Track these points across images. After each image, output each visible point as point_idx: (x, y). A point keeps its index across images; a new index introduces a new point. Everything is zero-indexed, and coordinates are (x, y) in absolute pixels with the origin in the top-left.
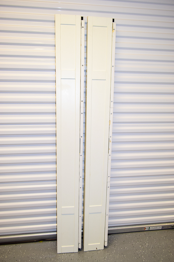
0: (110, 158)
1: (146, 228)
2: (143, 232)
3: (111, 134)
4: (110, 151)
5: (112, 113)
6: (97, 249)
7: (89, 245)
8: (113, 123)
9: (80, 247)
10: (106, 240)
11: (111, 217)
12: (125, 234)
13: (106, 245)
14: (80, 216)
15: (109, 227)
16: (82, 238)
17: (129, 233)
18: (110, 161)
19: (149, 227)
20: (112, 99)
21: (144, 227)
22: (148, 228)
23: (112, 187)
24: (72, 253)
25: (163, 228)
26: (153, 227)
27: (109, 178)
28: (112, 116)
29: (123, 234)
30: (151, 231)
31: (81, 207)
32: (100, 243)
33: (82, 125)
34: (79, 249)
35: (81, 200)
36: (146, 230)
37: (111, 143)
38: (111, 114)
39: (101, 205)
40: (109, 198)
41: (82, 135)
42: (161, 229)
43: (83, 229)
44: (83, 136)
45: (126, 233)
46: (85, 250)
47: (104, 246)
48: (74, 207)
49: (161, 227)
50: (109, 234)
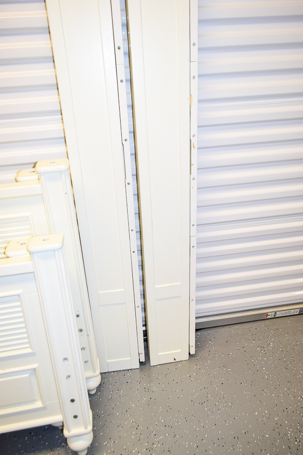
0: (194, 184)
1: (269, 314)
2: (264, 321)
3: (195, 130)
4: (194, 168)
5: (197, 76)
6: (175, 359)
7: (160, 355)
8: (199, 101)
9: (143, 360)
10: (193, 343)
11: (199, 301)
12: (228, 327)
13: (193, 352)
14: (138, 307)
15: (196, 318)
16: (146, 340)
17: (235, 325)
18: (194, 191)
19: (276, 313)
20: (195, 39)
21: (265, 313)
22: (273, 313)
23: (201, 243)
24: (128, 370)
25: (301, 311)
26: (283, 312)
27: (194, 229)
28: (195, 83)
29: (225, 327)
30: (278, 319)
31: (138, 287)
32: (180, 351)
33: (126, 112)
34: (141, 363)
35: (137, 273)
36: (268, 317)
37: (194, 151)
38: (194, 77)
39: (180, 283)
40: (194, 280)
41: (127, 135)
42: (297, 313)
43: (145, 325)
44: (128, 139)
45: (231, 326)
46: (153, 362)
47: (189, 354)
48: (123, 290)
49: (298, 310)
50: (197, 330)
